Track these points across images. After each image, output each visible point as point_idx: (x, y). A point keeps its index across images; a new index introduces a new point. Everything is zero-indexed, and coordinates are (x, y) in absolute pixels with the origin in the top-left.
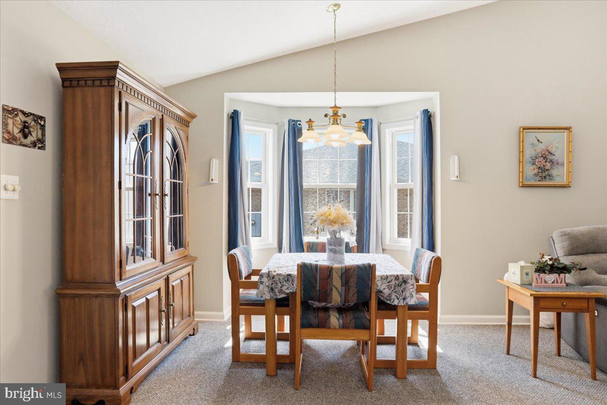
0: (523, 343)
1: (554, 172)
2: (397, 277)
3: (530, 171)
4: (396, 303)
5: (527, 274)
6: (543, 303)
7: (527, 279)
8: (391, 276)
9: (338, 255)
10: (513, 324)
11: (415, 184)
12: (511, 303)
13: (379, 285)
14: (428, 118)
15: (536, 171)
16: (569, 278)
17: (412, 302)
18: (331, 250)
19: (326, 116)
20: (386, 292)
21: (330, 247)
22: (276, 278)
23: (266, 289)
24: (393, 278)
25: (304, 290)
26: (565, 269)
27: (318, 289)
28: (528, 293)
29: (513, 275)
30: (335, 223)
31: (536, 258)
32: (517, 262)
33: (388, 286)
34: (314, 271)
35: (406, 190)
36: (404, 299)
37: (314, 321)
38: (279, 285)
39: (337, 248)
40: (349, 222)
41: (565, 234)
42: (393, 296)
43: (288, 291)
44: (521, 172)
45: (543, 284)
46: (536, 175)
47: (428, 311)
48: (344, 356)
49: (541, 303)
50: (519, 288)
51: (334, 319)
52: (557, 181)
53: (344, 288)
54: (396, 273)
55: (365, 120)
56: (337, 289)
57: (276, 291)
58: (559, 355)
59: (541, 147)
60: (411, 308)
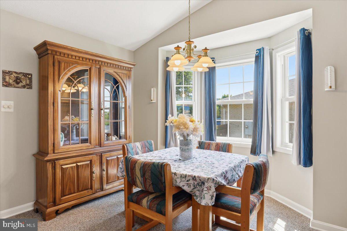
2: (194, 178)
8: (189, 176)
13: (178, 183)
20: (186, 189)
24: (191, 178)
27: (130, 175)
33: (188, 184)
54: (193, 174)
55: (259, 50)
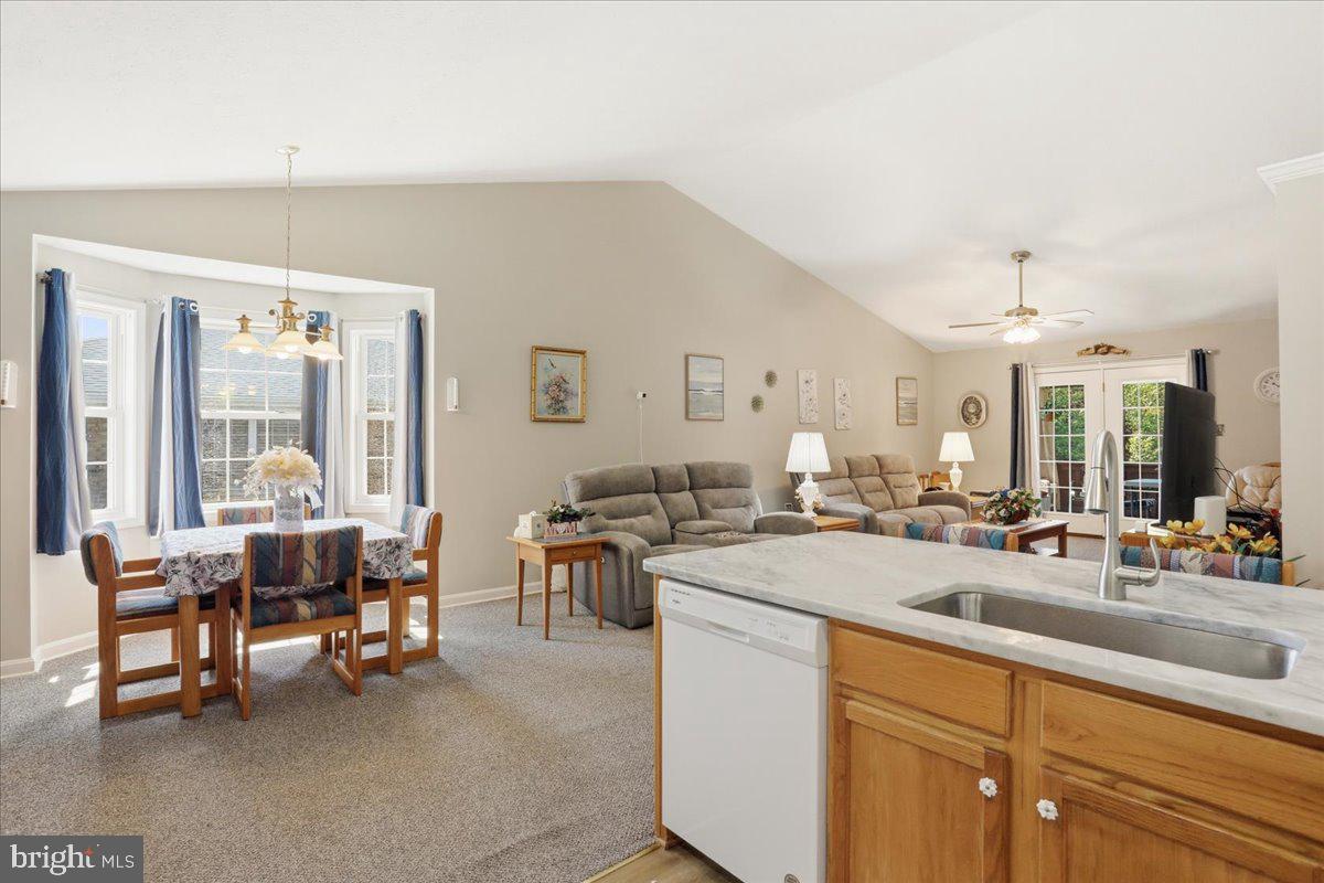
0: (535, 611)
1: (568, 404)
2: (389, 542)
3: (543, 401)
4: (387, 576)
5: (539, 526)
6: (554, 555)
7: (539, 532)
8: (381, 541)
9: (294, 523)
10: (524, 594)
11: (397, 415)
12: (522, 563)
13: (366, 555)
14: (417, 323)
15: (549, 402)
16: (581, 526)
17: (408, 572)
18: (283, 516)
19: (272, 312)
20: (375, 562)
21: (281, 512)
22: (204, 562)
23: (187, 581)
24: (384, 543)
25: (257, 571)
26: (576, 517)
27: (281, 566)
28: (539, 546)
29: (524, 529)
30: (291, 474)
31: (548, 507)
32: (527, 513)
33: (378, 554)
34: (275, 542)
35: (381, 423)
36: (398, 569)
37: (273, 614)
38: (209, 572)
39: (293, 512)
40: (312, 473)
41: (577, 478)
42: (383, 569)
43: (223, 580)
44: (533, 403)
45: (555, 534)
46: (549, 407)
47: (426, 585)
48: (305, 669)
49: (553, 554)
50: (530, 543)
51: (304, 609)
52: (572, 415)
53: (320, 561)
54: (387, 537)
55: (317, 313)
56: (309, 563)
57: (201, 582)
58: (571, 615)
59: (555, 372)
60: (407, 583)
